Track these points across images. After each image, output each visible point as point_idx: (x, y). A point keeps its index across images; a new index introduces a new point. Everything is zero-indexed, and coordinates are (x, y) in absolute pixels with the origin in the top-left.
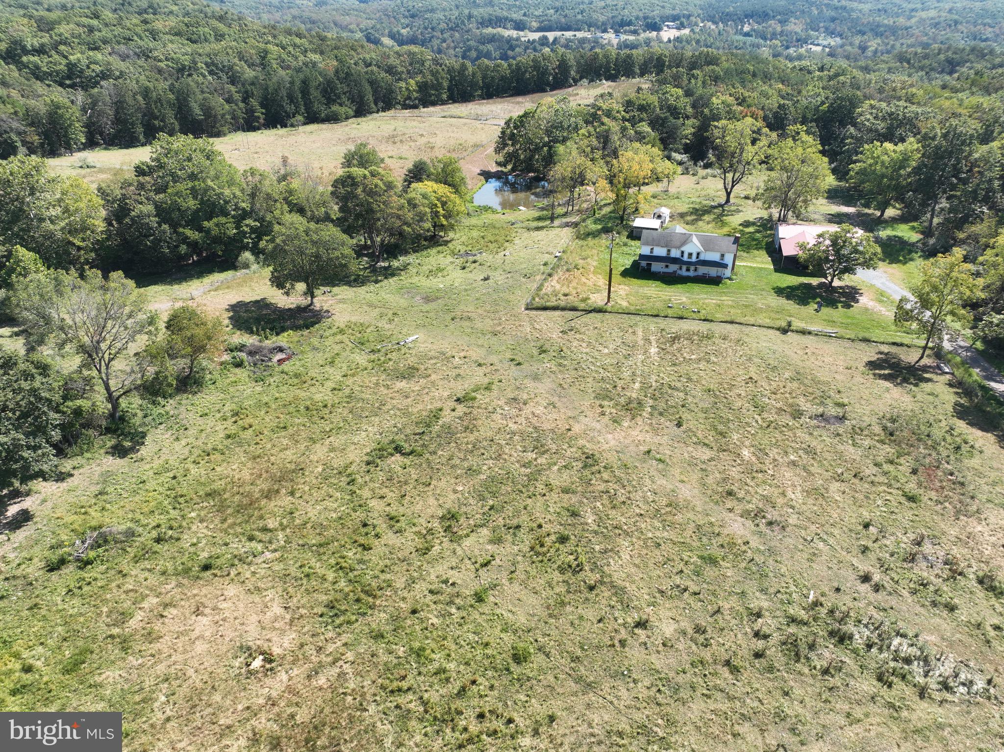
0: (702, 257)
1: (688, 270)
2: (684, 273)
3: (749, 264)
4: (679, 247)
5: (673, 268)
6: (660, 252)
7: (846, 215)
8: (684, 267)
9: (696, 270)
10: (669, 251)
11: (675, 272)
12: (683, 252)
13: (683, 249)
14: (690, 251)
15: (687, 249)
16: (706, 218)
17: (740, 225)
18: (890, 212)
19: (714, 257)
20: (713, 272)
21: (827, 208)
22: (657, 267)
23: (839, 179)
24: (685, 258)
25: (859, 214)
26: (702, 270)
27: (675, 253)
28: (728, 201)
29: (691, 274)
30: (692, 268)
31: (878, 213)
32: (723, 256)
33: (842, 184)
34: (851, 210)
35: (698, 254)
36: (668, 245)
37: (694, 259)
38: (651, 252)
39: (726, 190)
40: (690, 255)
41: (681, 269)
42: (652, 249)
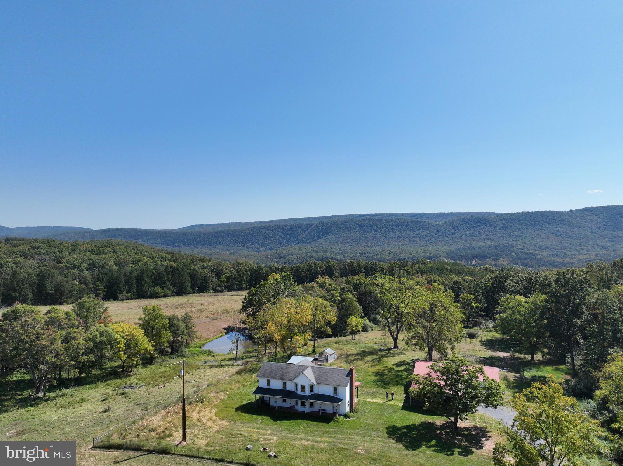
0: (316, 391)
1: (303, 405)
2: (300, 408)
4: (292, 380)
5: (290, 403)
6: (276, 384)
7: (500, 359)
8: (299, 402)
9: (311, 405)
10: (284, 383)
11: (293, 407)
12: (296, 385)
13: (296, 381)
14: (303, 384)
15: (300, 381)
17: (394, 365)
18: (538, 357)
19: (327, 390)
20: (328, 407)
21: (486, 353)
22: (276, 401)
23: (504, 334)
24: (299, 392)
25: (513, 358)
26: (319, 405)
27: (290, 387)
28: (396, 346)
29: (307, 409)
30: (307, 404)
31: (529, 357)
32: (336, 389)
33: (505, 337)
34: (506, 355)
35: (311, 387)
36: (282, 377)
37: (307, 393)
38: (269, 385)
39: (392, 336)
40: (303, 387)
41: (297, 404)
42: (268, 381)
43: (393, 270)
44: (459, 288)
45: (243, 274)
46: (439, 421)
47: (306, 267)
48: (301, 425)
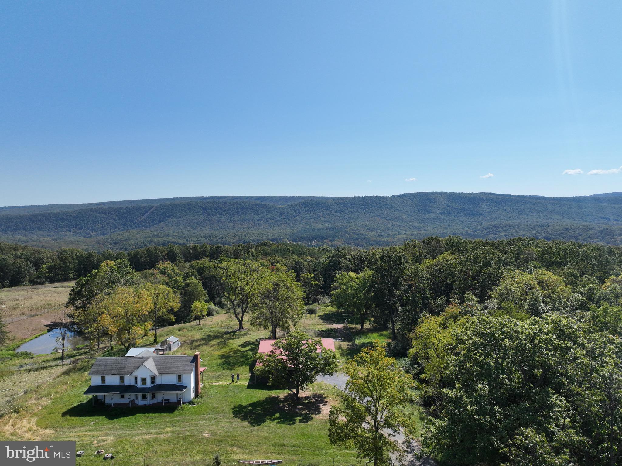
0: (158, 381)
1: (144, 398)
2: (140, 402)
3: (220, 383)
4: (130, 373)
5: (129, 397)
6: (112, 380)
7: (335, 331)
8: (140, 396)
9: (153, 396)
10: (122, 378)
11: (133, 401)
12: (136, 378)
13: (136, 374)
14: (144, 376)
15: (140, 373)
16: (214, 342)
17: (240, 346)
18: (367, 325)
19: (171, 379)
20: (172, 396)
21: (323, 326)
22: (113, 398)
24: (139, 385)
25: (346, 329)
26: (161, 396)
27: (128, 381)
28: (241, 327)
29: (148, 401)
30: (149, 396)
31: (359, 327)
32: (180, 377)
34: (341, 326)
35: (153, 379)
36: (120, 372)
37: (149, 384)
38: (103, 382)
39: (238, 318)
40: (144, 380)
41: (137, 398)
42: (103, 378)
43: (238, 253)
44: (300, 268)
45: (70, 262)
46: (282, 394)
47: (146, 252)
48: (142, 419)
